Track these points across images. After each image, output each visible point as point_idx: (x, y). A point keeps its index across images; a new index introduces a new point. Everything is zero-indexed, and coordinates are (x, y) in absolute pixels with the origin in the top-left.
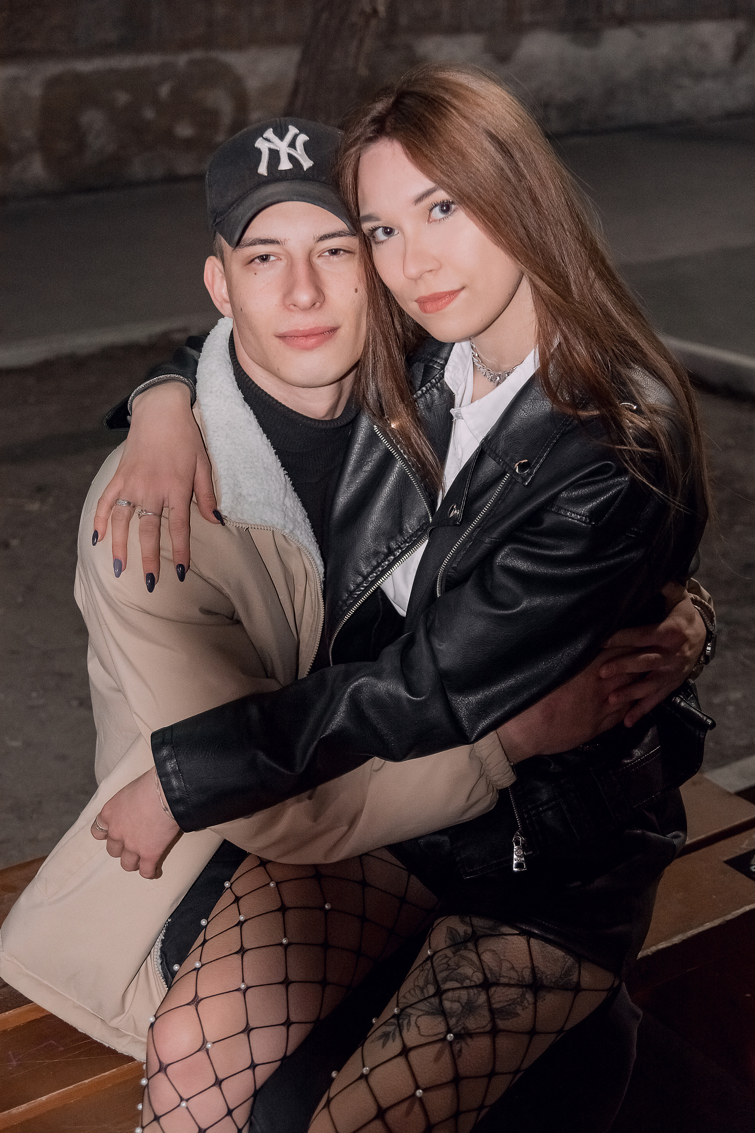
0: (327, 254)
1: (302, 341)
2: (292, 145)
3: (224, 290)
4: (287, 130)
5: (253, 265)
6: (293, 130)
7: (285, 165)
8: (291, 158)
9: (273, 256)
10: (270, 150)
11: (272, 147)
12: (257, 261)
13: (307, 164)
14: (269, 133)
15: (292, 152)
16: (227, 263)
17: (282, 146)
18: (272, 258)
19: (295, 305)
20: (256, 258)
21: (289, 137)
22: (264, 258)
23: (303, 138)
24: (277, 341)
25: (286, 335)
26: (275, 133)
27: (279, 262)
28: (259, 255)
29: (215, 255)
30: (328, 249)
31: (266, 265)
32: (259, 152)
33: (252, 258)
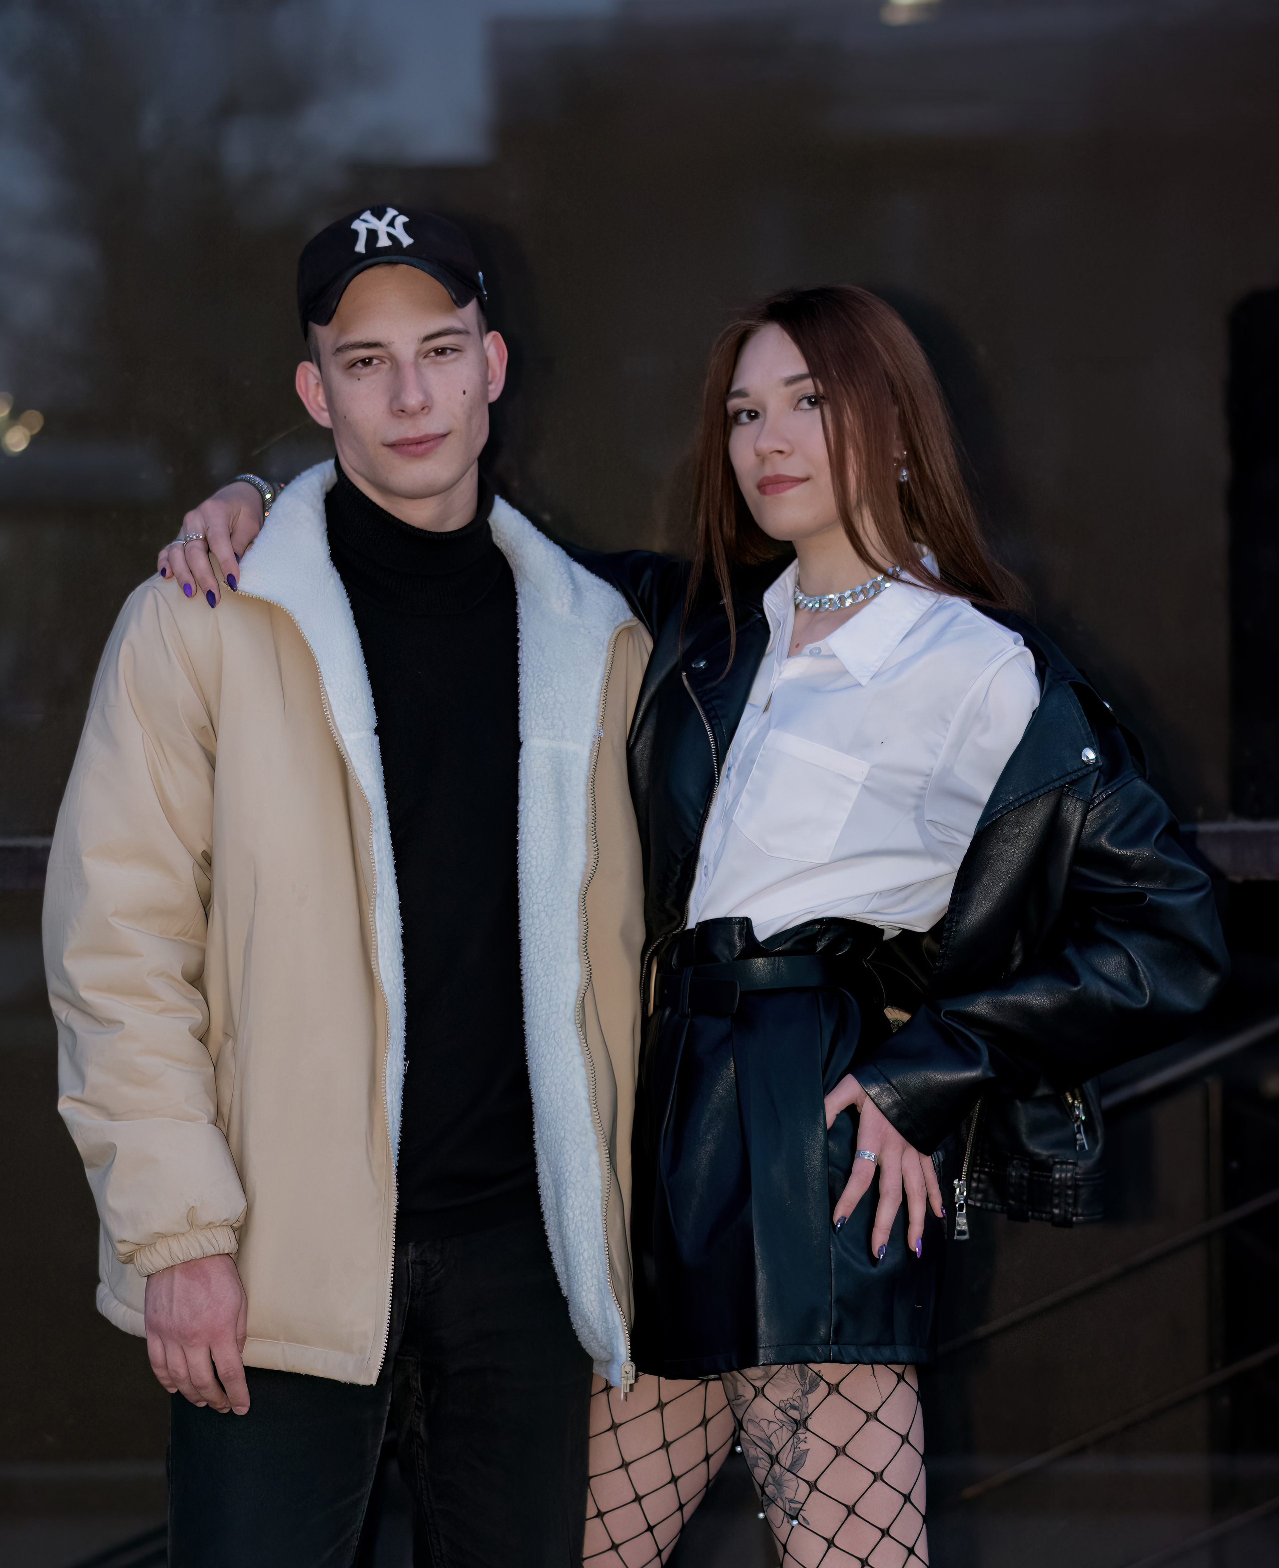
0: (433, 354)
1: (412, 448)
2: (391, 224)
3: (321, 399)
4: (385, 212)
5: (355, 370)
6: (391, 213)
7: (384, 242)
8: (390, 236)
9: (376, 359)
10: (367, 229)
11: (370, 226)
12: (359, 364)
13: (406, 241)
14: (367, 215)
15: (391, 230)
16: (323, 368)
17: (381, 227)
18: (375, 362)
19: (403, 411)
20: (357, 362)
21: (388, 218)
22: (366, 362)
23: (402, 219)
24: (385, 450)
25: (395, 444)
26: (373, 214)
27: (383, 366)
28: (360, 359)
29: (311, 361)
30: (434, 349)
31: (369, 369)
32: (356, 233)
33: (354, 361)
